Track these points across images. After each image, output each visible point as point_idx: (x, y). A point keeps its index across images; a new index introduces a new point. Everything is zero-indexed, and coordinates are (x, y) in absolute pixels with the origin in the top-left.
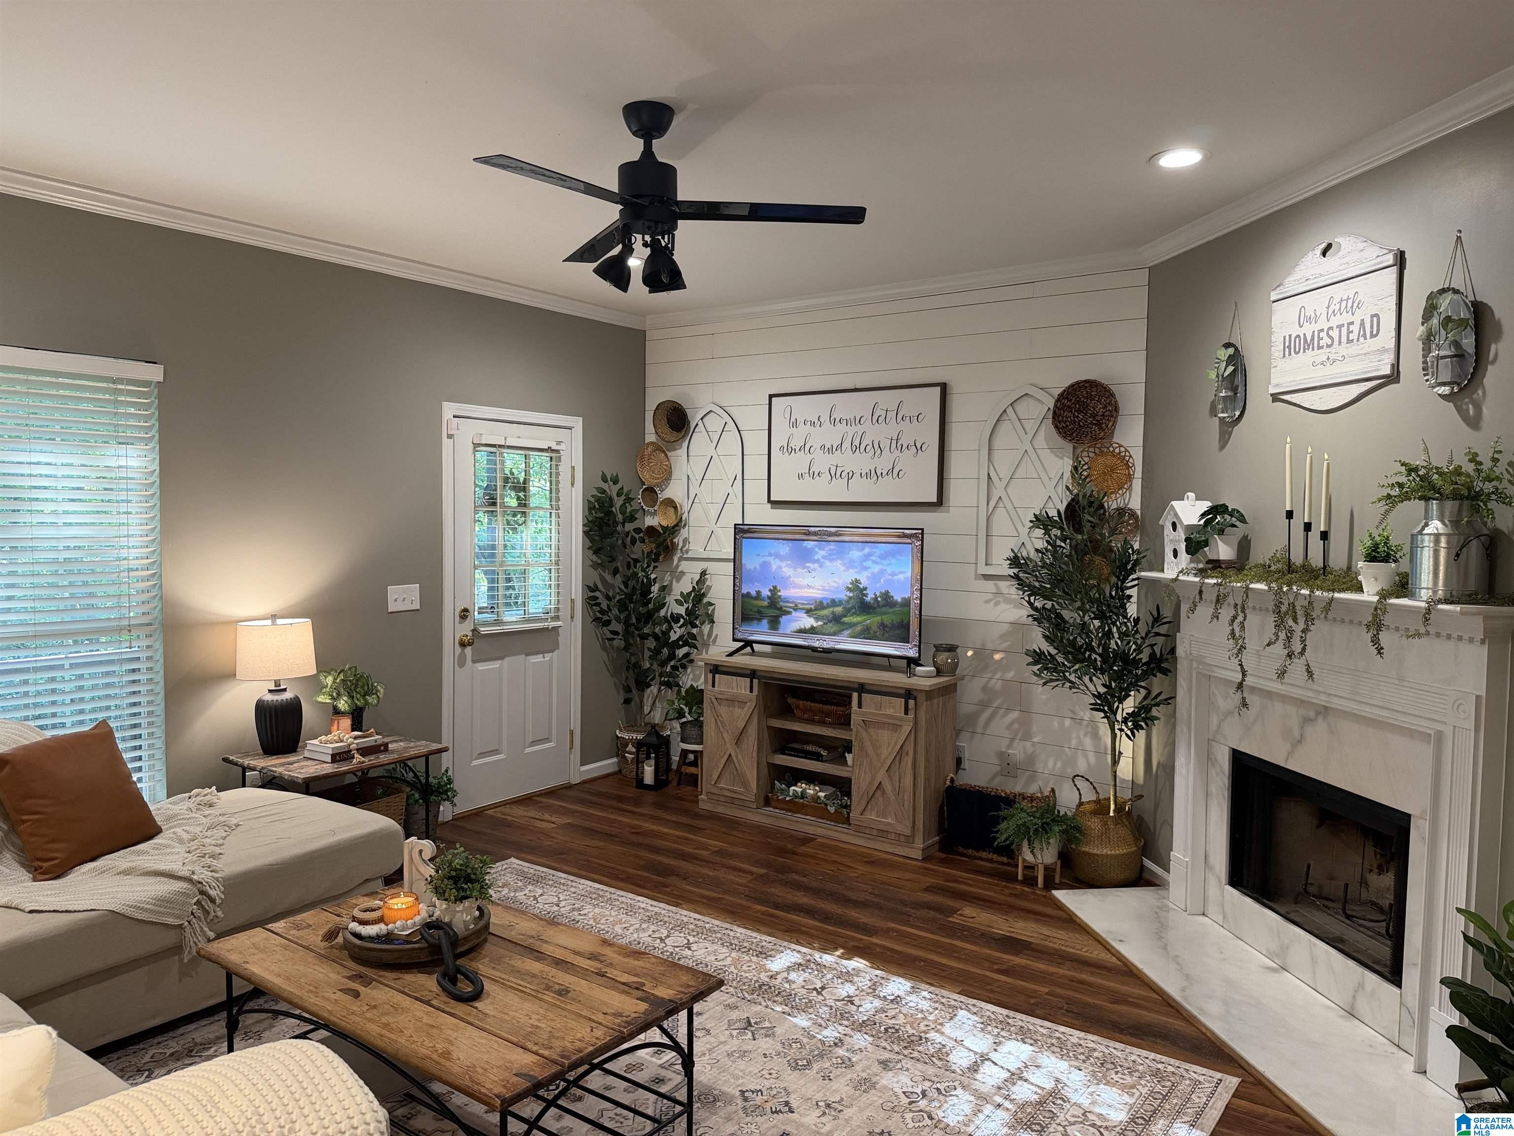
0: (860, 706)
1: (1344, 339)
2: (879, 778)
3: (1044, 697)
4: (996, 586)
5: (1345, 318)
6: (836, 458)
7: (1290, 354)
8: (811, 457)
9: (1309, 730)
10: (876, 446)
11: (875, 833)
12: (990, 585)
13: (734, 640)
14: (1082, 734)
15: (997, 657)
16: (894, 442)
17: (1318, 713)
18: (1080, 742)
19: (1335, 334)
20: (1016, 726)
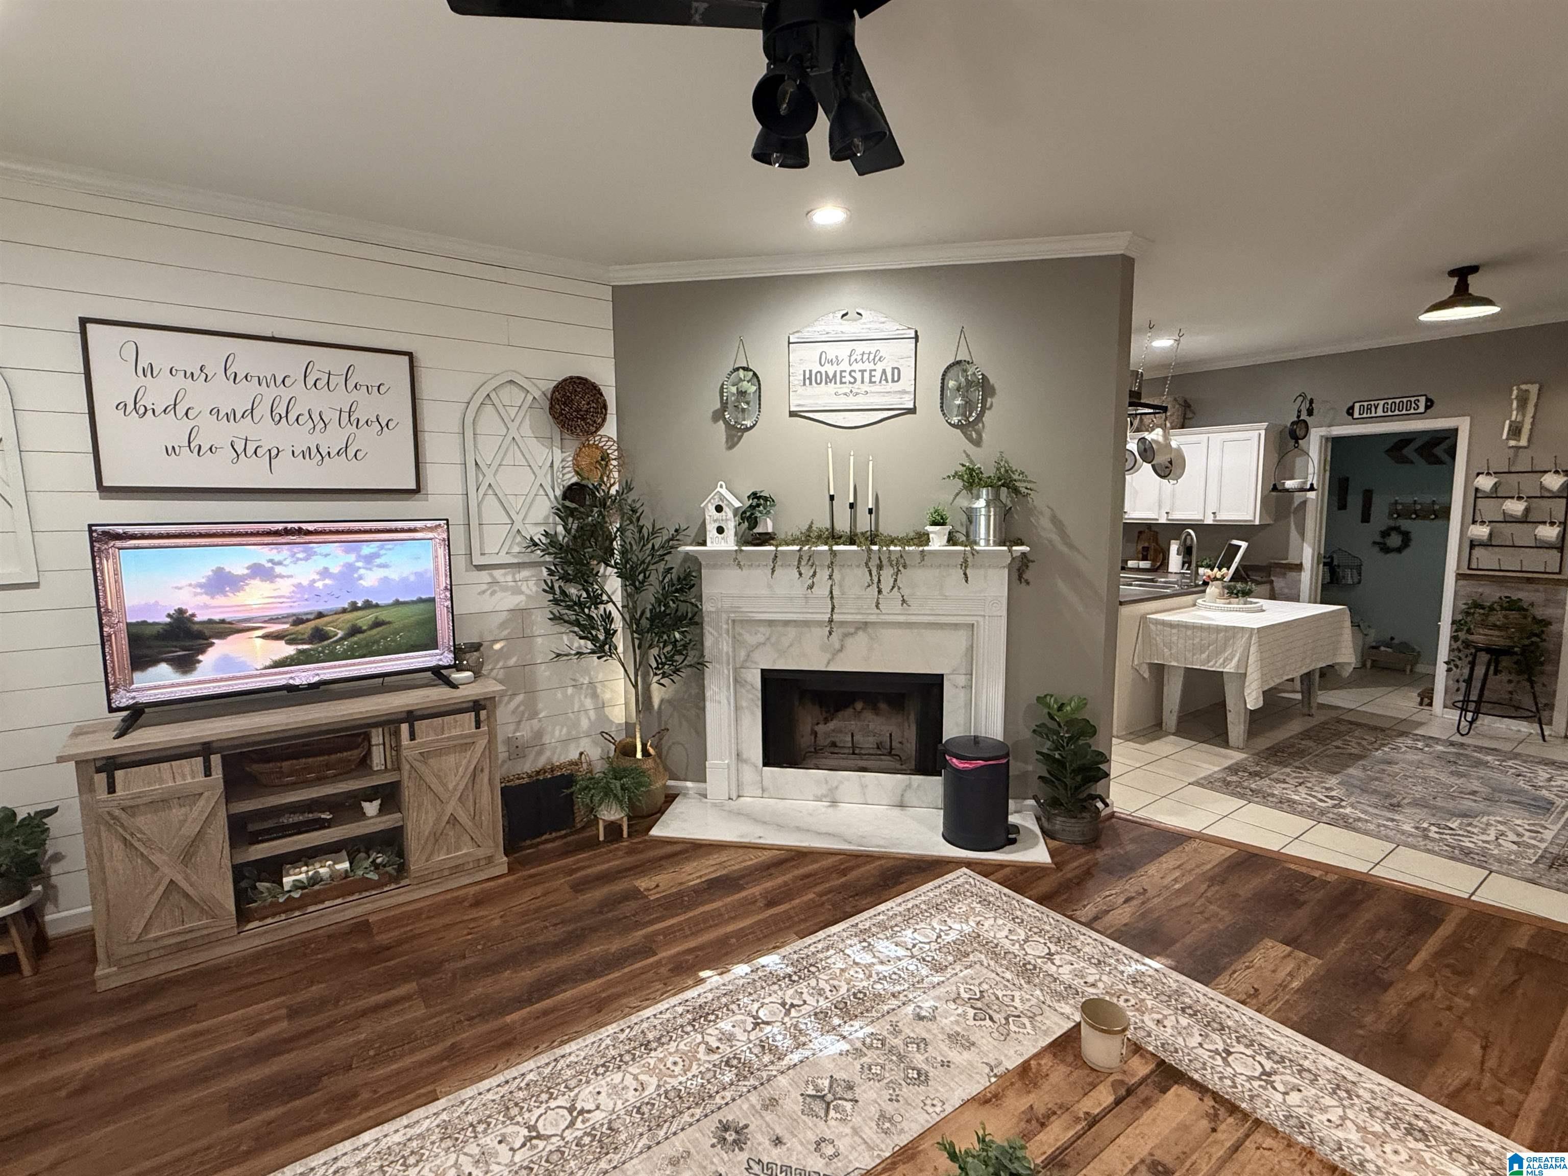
0: (412, 737)
1: (867, 379)
2: (449, 810)
3: (547, 673)
4: (491, 576)
5: (868, 366)
6: (245, 428)
7: (811, 383)
8: (192, 424)
9: (849, 641)
10: (316, 418)
11: (446, 873)
12: (484, 576)
13: (111, 710)
14: (582, 697)
15: (497, 646)
16: (345, 416)
17: (858, 629)
18: (582, 705)
19: (858, 375)
20: (522, 708)
